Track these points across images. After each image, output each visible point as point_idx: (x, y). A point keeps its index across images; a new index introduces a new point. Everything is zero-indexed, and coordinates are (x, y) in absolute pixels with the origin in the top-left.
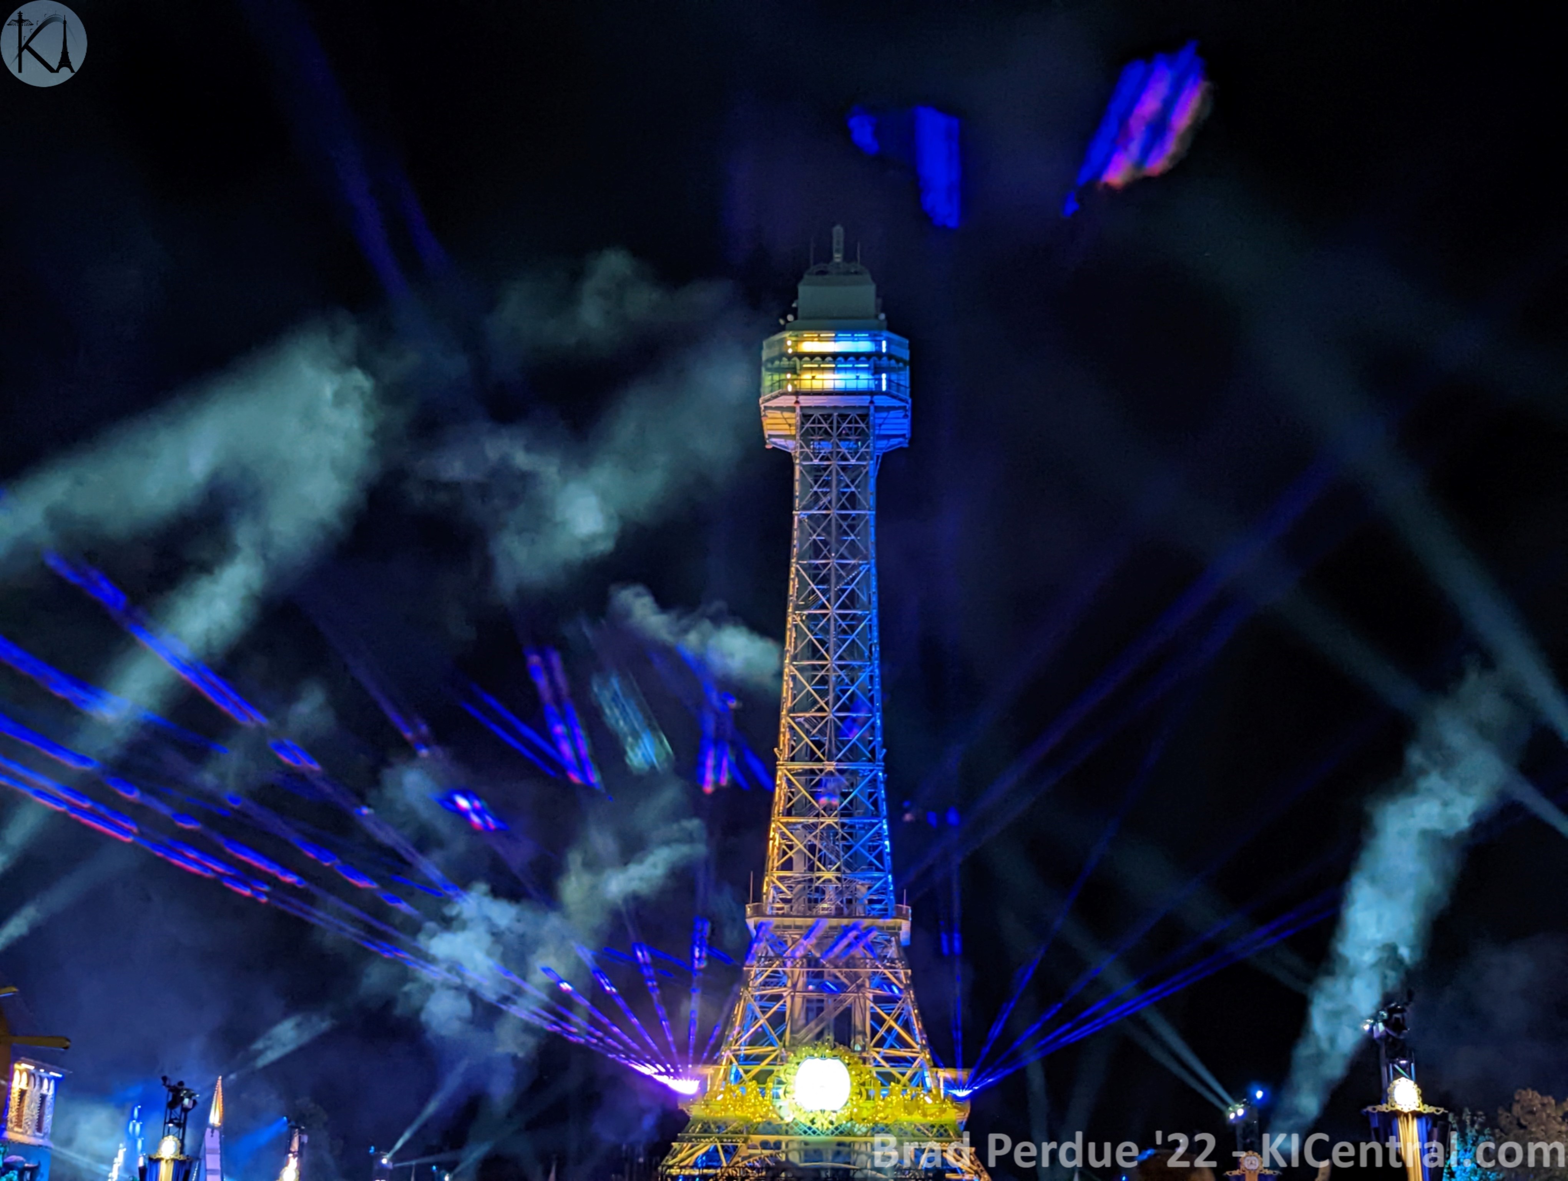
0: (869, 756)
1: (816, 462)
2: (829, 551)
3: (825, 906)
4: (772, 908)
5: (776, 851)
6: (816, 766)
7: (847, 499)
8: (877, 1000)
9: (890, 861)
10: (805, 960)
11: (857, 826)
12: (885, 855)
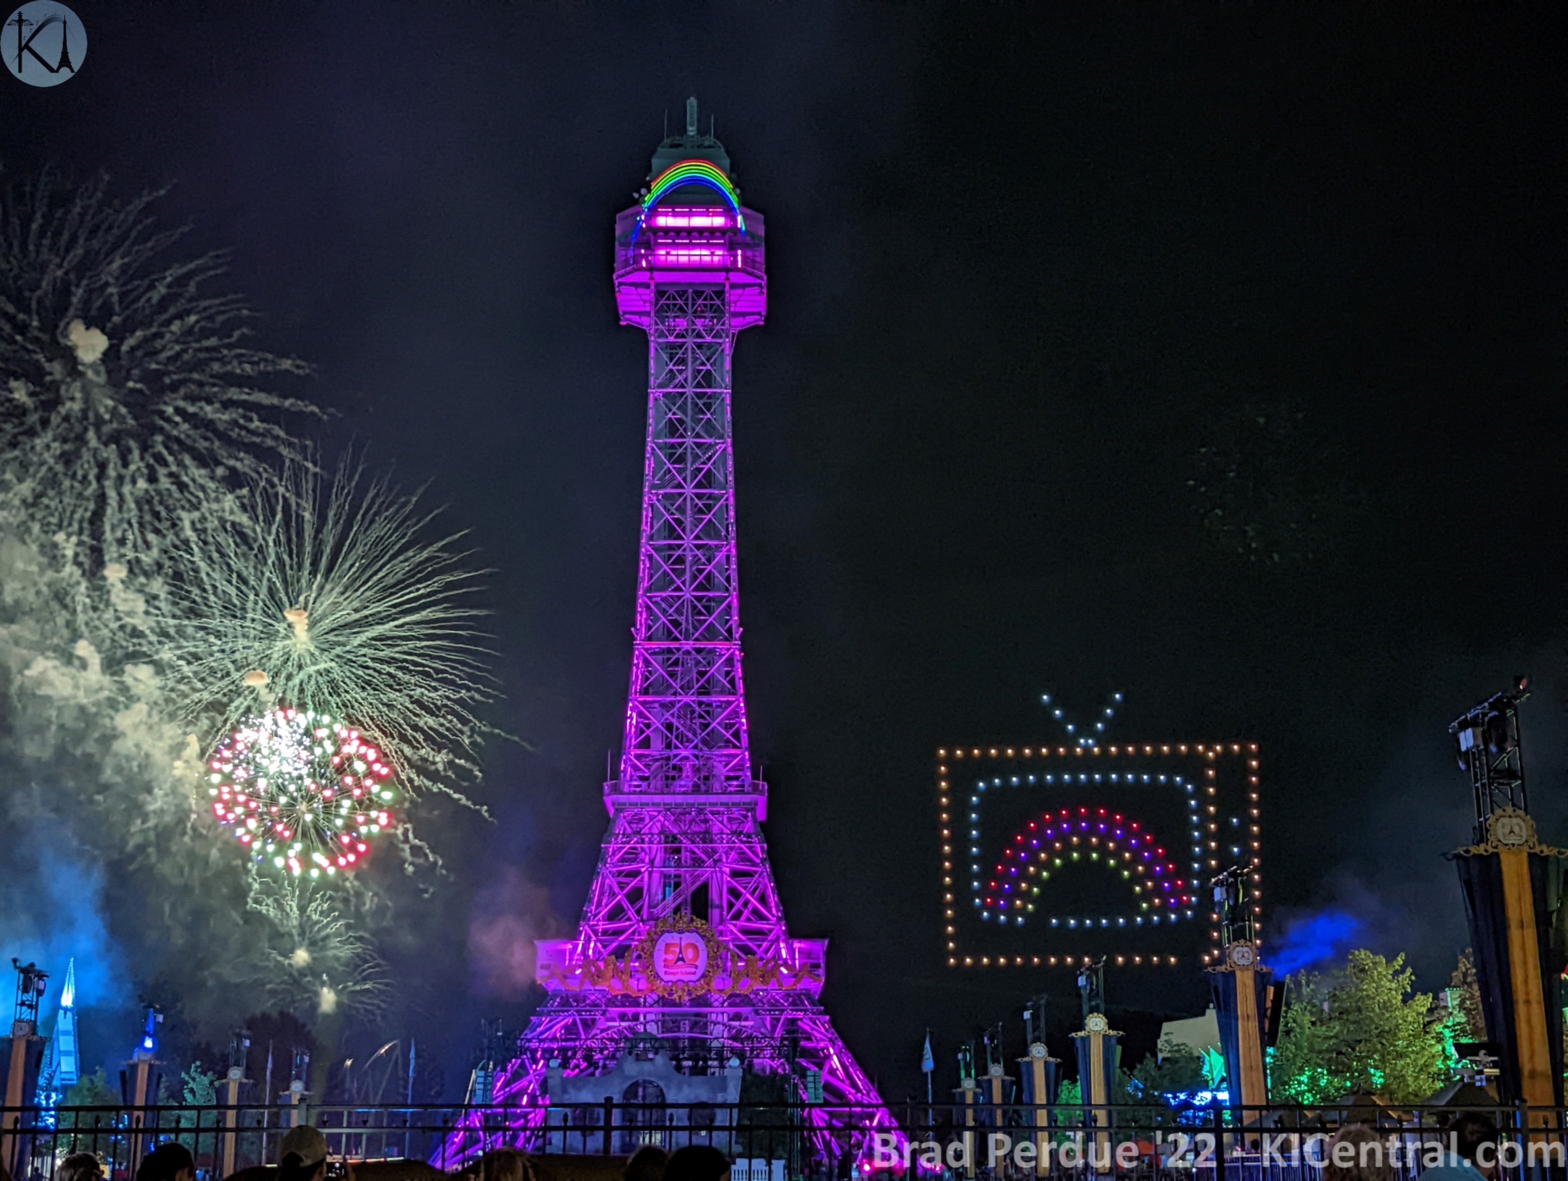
0: (726, 634)
1: (671, 339)
2: (685, 430)
3: (683, 783)
4: (630, 786)
5: (633, 730)
6: (673, 645)
7: (702, 377)
8: (734, 874)
9: (746, 738)
10: (662, 837)
11: (714, 704)
12: (742, 732)
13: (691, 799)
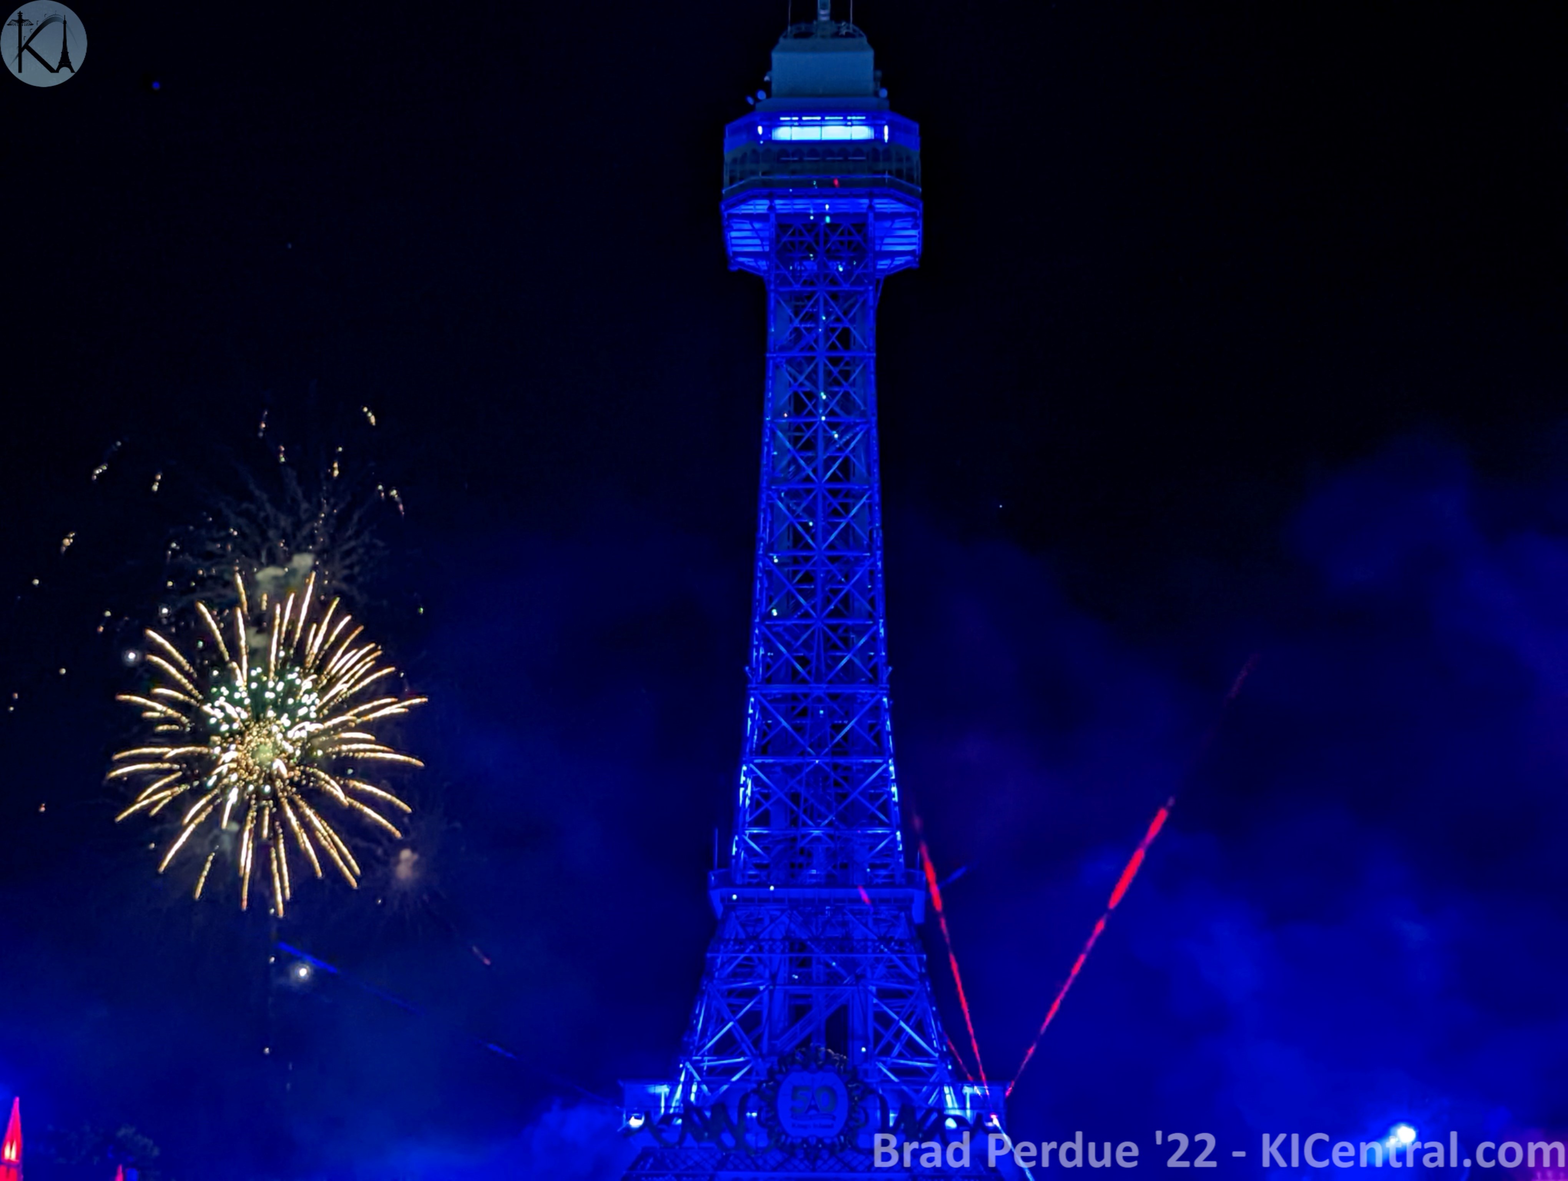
0: (871, 676)
1: (797, 287)
2: (816, 406)
3: (814, 872)
4: (743, 876)
5: (748, 802)
6: (800, 689)
7: (838, 338)
8: (883, 994)
9: (898, 813)
10: (787, 944)
11: (854, 768)
12: (892, 804)
13: (825, 893)
